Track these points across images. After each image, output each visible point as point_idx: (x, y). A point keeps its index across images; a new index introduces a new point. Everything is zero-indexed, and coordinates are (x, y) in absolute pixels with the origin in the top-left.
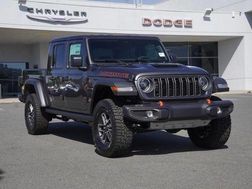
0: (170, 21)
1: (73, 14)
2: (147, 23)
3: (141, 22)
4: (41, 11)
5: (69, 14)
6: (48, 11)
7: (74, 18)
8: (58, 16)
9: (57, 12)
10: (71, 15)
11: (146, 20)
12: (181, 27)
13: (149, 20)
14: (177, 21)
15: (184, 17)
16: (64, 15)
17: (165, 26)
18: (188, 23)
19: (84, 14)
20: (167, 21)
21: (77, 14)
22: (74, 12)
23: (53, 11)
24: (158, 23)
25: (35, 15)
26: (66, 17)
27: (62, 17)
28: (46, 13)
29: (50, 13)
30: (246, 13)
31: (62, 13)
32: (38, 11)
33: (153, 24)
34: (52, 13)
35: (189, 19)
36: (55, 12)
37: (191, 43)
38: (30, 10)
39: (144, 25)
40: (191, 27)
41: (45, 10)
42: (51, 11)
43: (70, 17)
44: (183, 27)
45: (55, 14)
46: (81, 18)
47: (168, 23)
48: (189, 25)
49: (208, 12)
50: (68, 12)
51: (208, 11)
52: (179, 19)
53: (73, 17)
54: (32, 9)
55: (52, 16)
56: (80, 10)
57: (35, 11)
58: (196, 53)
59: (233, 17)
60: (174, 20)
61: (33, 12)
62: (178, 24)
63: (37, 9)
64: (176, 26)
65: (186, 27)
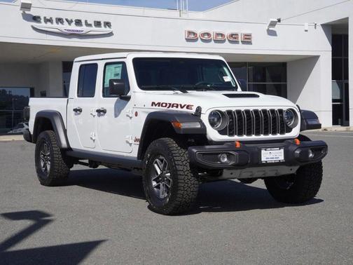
0: (222, 35)
1: (93, 25)
2: (191, 37)
3: (184, 36)
4: (50, 20)
5: (88, 25)
6: (59, 20)
7: (94, 30)
8: (73, 27)
9: (72, 21)
10: (90, 25)
11: (190, 33)
12: (237, 42)
13: (194, 34)
14: (232, 35)
15: (241, 30)
16: (81, 25)
17: (216, 41)
18: (246, 37)
19: (108, 24)
20: (218, 34)
21: (98, 24)
22: (95, 22)
23: (67, 20)
24: (206, 37)
25: (42, 25)
26: (84, 29)
27: (78, 28)
28: (57, 23)
29: (62, 23)
30: (323, 26)
31: (78, 22)
32: (47, 20)
33: (199, 39)
34: (65, 22)
35: (248, 32)
36: (70, 22)
37: (251, 64)
38: (36, 19)
39: (188, 40)
40: (250, 43)
41: (56, 19)
42: (64, 20)
43: (89, 29)
44: (240, 42)
45: (70, 24)
46: (103, 30)
47: (220, 38)
48: (247, 40)
49: (273, 24)
50: (86, 21)
51: (272, 22)
52: (234, 31)
53: (94, 28)
54: (39, 17)
55: (65, 27)
56: (102, 19)
57: (42, 20)
58: (259, 78)
59: (306, 31)
60: (227, 33)
61: (39, 22)
62: (233, 38)
63: (45, 18)
64: (230, 41)
65: (243, 42)
